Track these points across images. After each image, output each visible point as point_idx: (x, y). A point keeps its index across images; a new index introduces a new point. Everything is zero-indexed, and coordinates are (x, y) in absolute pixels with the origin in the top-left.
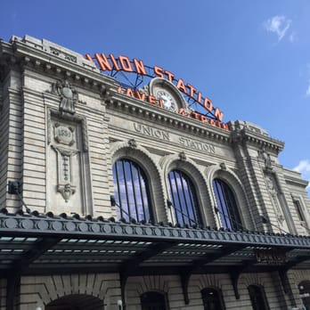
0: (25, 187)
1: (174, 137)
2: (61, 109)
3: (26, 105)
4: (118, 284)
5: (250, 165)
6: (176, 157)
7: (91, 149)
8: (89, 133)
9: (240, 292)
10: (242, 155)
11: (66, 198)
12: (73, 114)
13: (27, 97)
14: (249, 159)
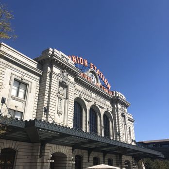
0: (50, 110)
1: (94, 95)
2: (63, 81)
3: (53, 78)
4: (71, 151)
5: (117, 111)
6: (93, 103)
7: (69, 98)
8: (70, 91)
9: (105, 160)
10: (116, 106)
11: (59, 116)
12: (66, 83)
13: (53, 75)
14: (118, 108)
